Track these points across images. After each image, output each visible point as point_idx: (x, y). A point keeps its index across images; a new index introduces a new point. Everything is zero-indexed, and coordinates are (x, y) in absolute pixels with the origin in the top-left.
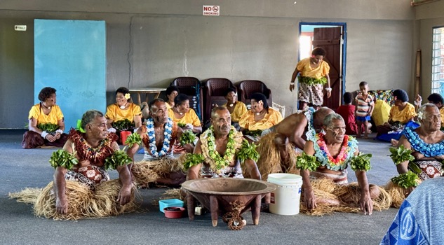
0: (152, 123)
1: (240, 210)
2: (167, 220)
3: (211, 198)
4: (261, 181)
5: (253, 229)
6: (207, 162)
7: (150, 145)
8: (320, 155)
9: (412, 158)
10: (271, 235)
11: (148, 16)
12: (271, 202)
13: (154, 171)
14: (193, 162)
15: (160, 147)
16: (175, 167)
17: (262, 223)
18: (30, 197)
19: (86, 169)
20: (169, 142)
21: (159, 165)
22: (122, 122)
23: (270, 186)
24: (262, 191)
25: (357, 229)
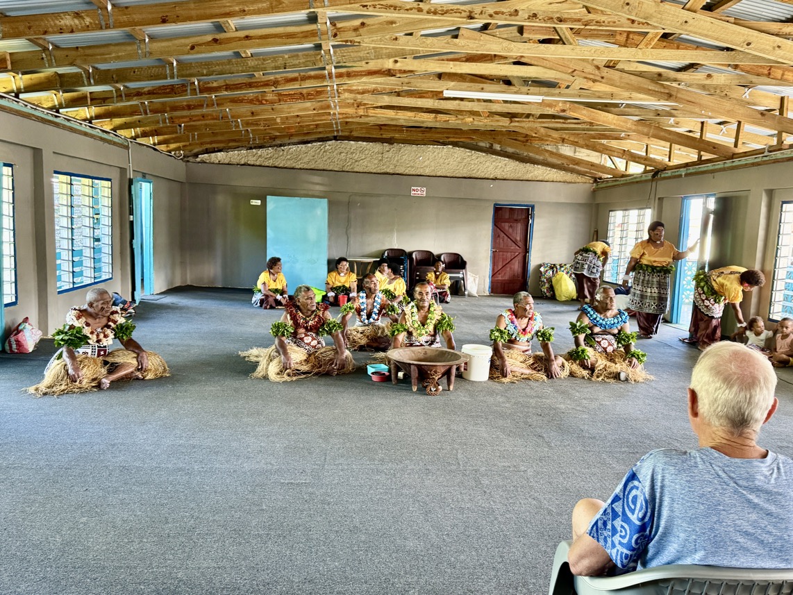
0: (365, 295)
1: (437, 378)
2: (373, 383)
3: (412, 367)
4: (456, 352)
5: (448, 394)
6: (410, 330)
7: (362, 313)
8: (511, 328)
9: (589, 332)
10: (463, 401)
11: (365, 195)
12: (465, 369)
13: (365, 336)
14: (398, 330)
15: (369, 316)
16: (382, 333)
17: (456, 389)
18: (257, 357)
19: (303, 336)
20: (377, 312)
21: (369, 330)
22: (340, 287)
23: (464, 356)
24: (457, 362)
25: (538, 397)
